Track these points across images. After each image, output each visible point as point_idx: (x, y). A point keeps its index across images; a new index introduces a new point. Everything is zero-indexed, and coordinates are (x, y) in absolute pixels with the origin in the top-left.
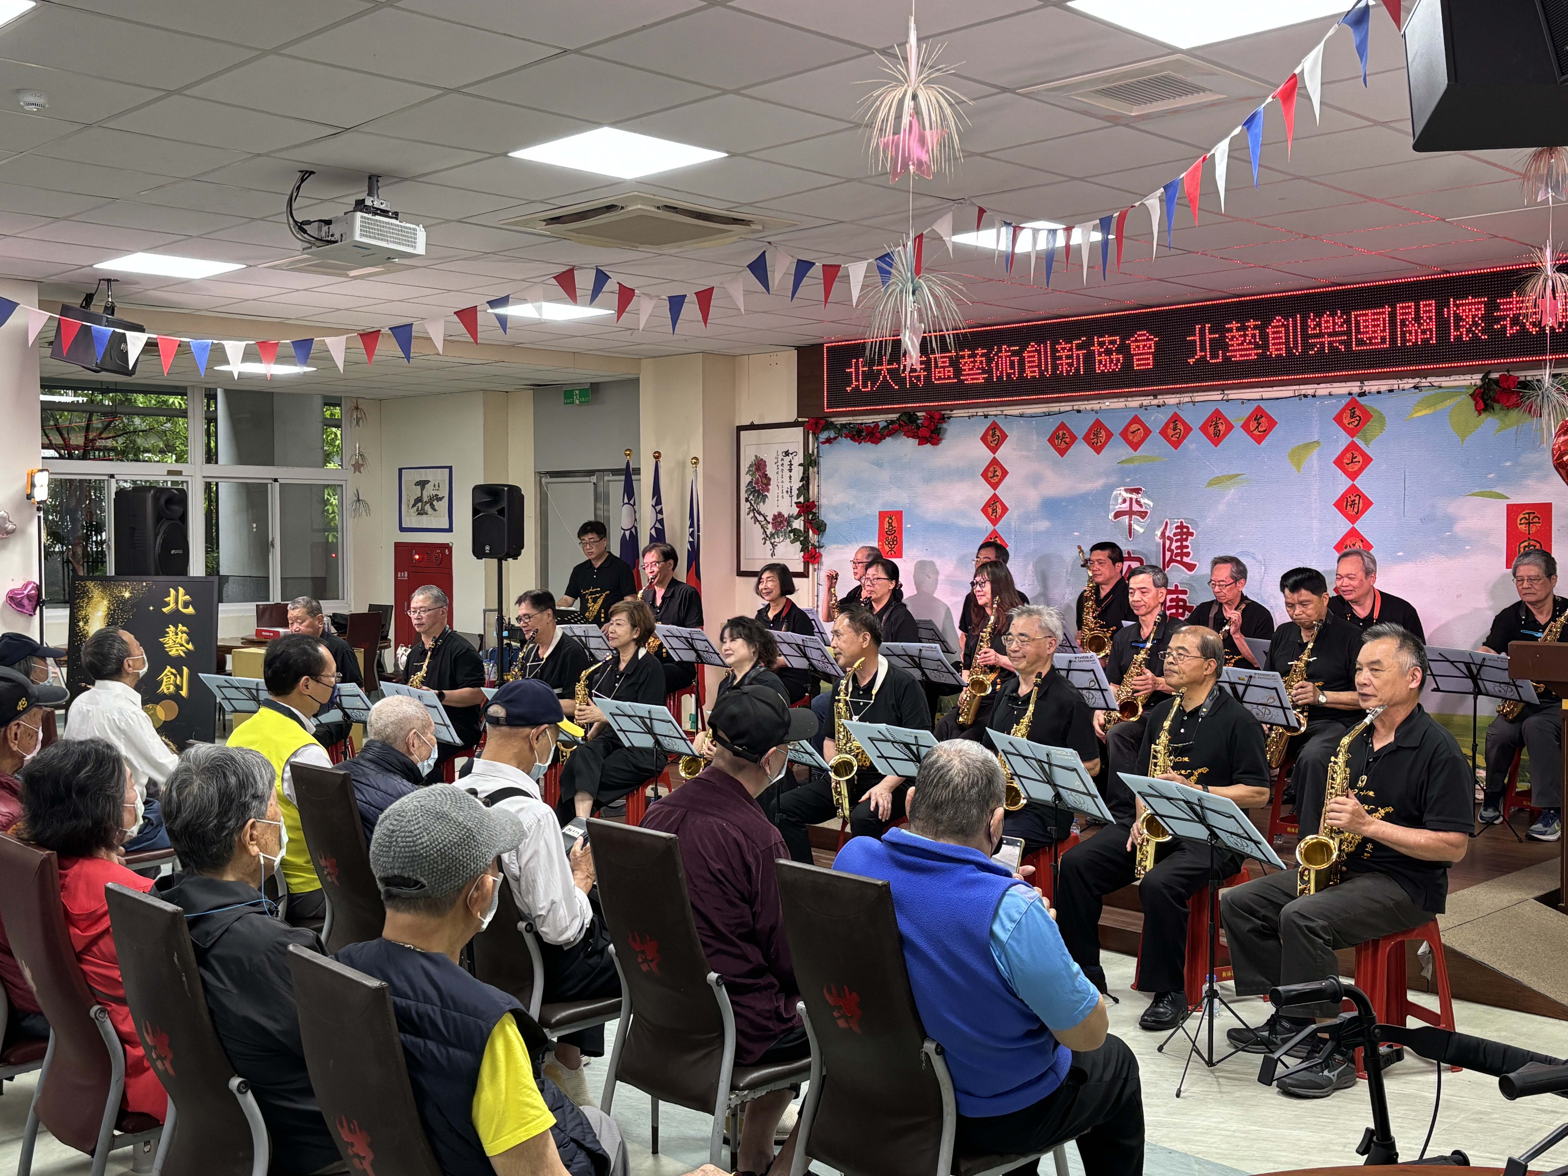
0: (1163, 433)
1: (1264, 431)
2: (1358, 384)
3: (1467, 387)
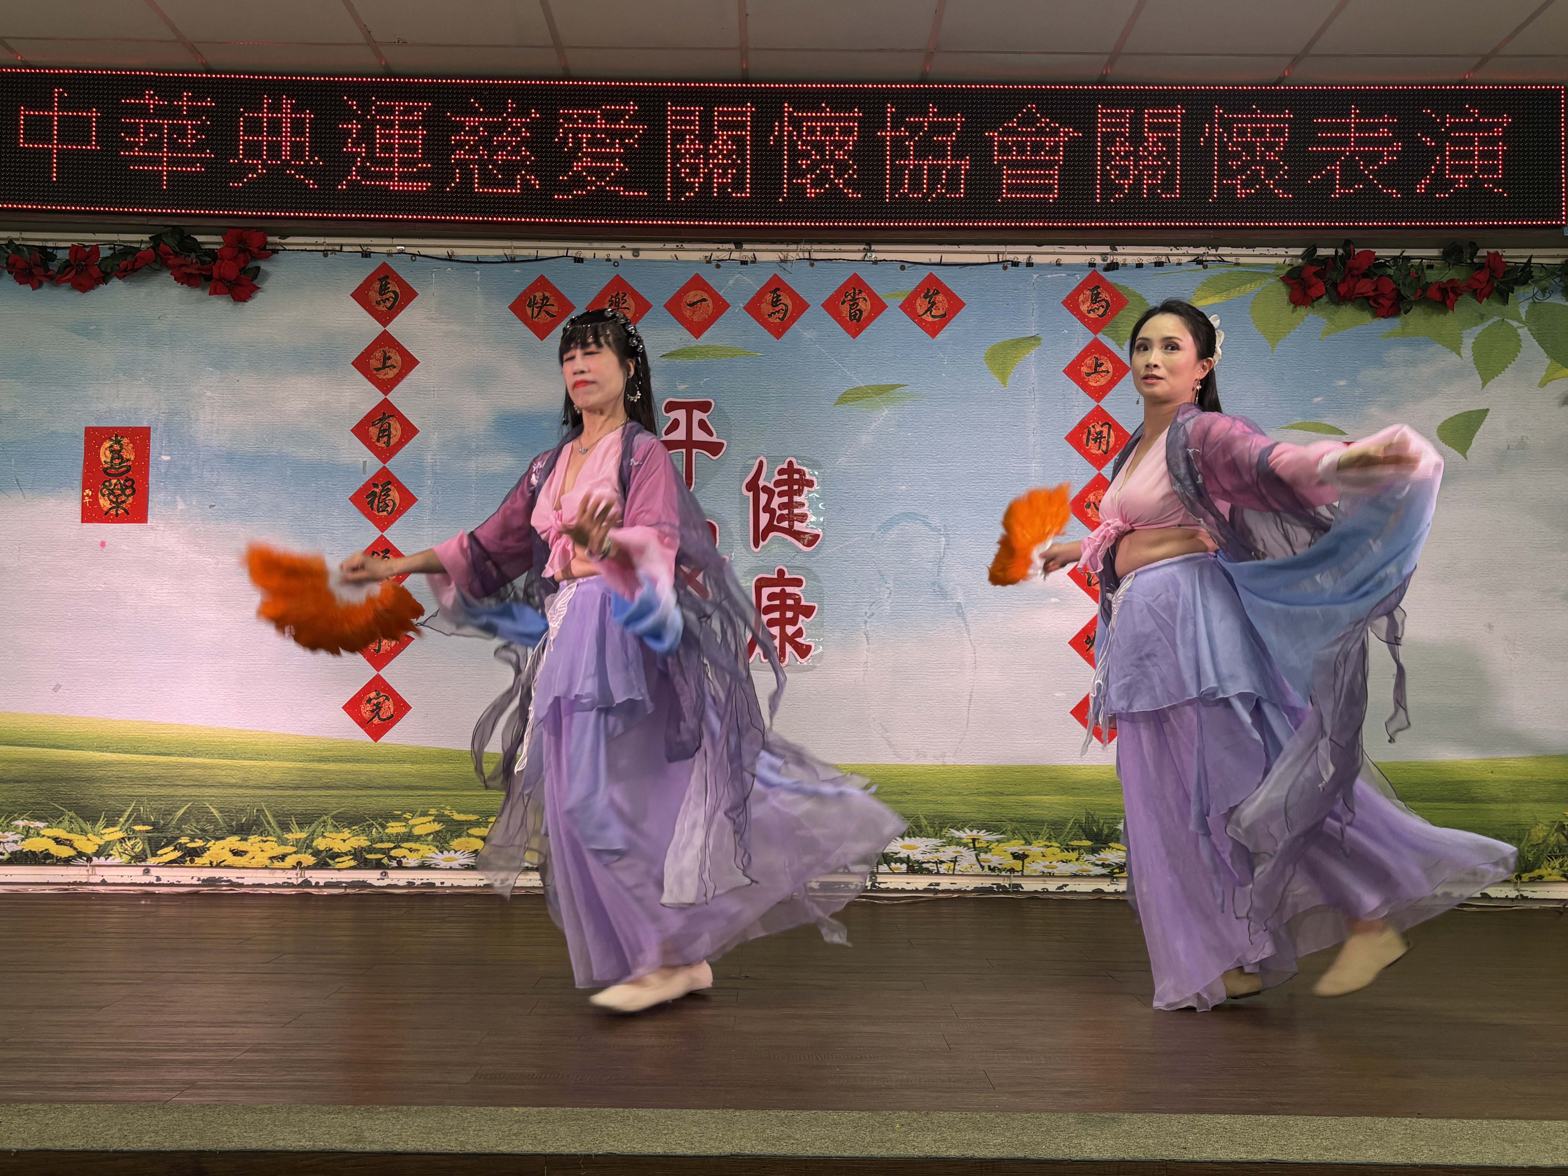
0: (753, 308)
1: (944, 315)
2: (1106, 249)
3: (1277, 267)
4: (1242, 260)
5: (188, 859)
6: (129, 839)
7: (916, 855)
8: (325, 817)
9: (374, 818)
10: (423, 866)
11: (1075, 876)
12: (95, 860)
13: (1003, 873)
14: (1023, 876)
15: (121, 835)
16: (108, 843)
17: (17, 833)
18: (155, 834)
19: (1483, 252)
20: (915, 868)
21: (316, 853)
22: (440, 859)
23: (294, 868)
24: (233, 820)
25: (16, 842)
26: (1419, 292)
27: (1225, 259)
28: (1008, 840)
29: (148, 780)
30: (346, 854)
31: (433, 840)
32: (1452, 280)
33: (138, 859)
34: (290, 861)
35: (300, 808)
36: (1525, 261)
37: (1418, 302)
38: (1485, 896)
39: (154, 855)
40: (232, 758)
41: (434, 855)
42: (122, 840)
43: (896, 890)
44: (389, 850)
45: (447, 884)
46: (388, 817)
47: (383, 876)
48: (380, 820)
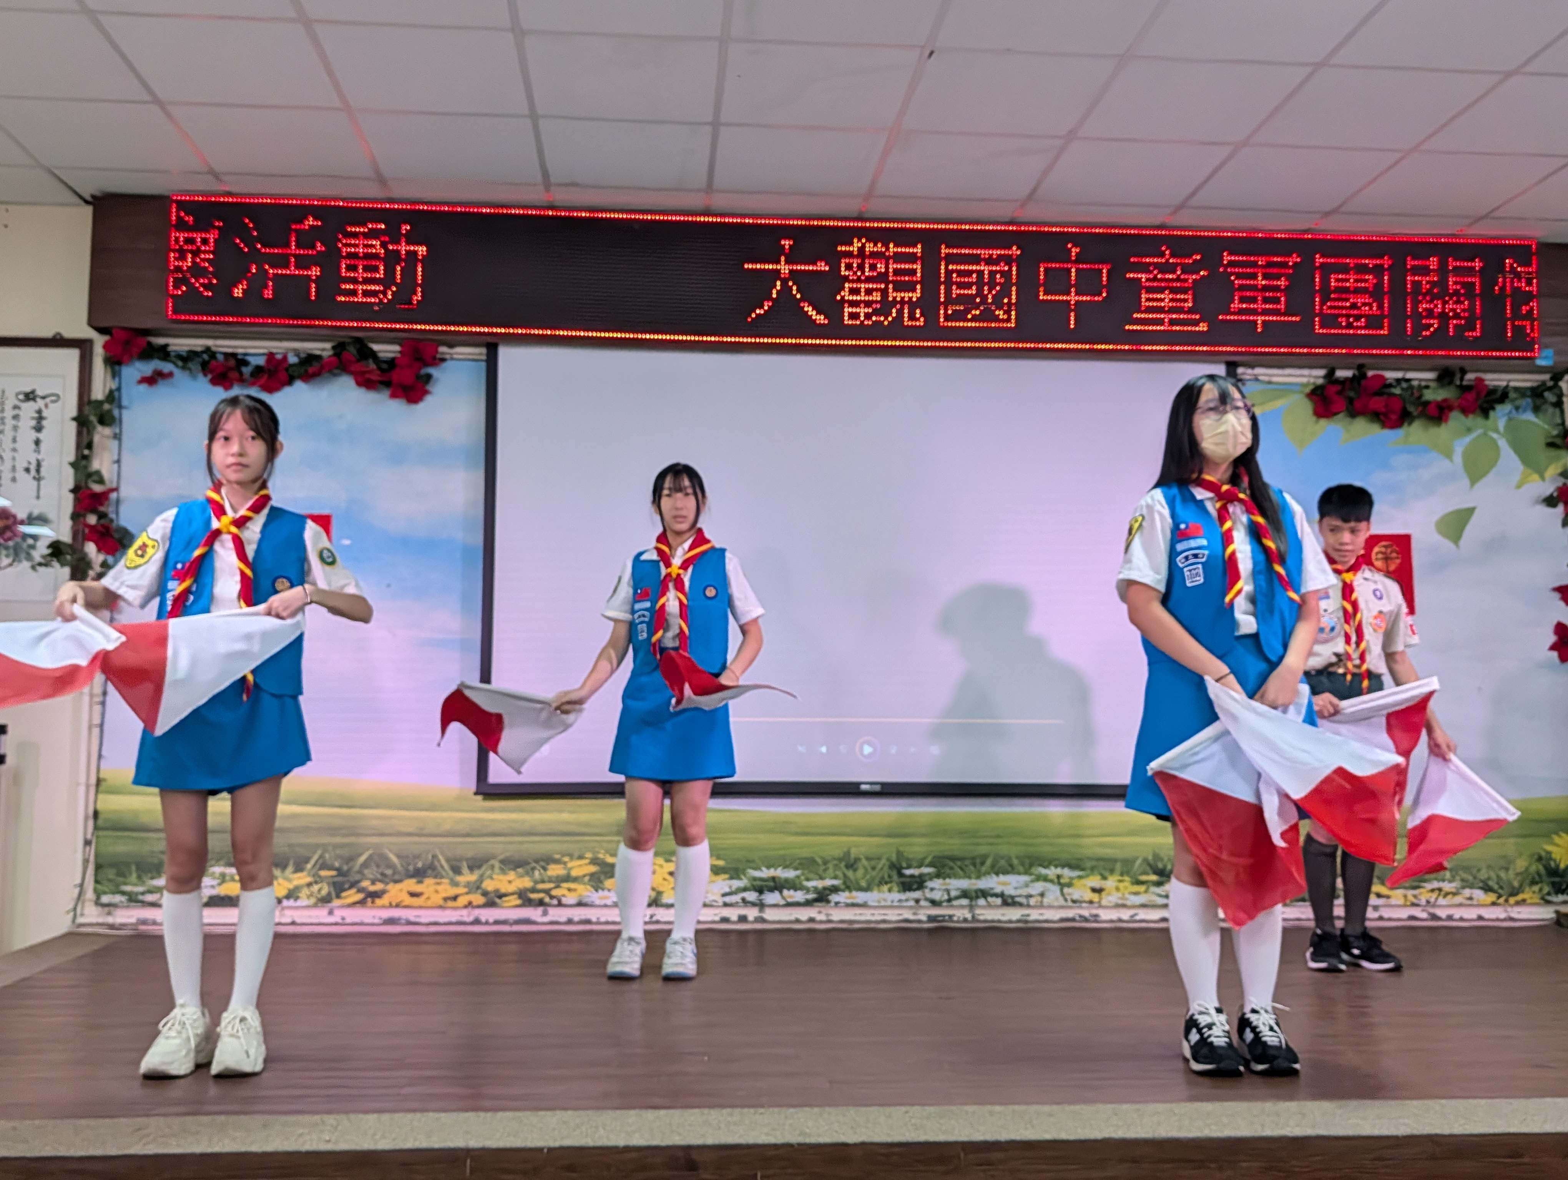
3: (1303, 385)
4: (1275, 379)
5: (369, 900)
6: (316, 882)
7: (1009, 891)
8: (492, 862)
9: (537, 861)
10: (580, 904)
11: (1144, 906)
12: (285, 903)
13: (1084, 905)
14: (1100, 906)
15: (309, 879)
16: (297, 889)
17: (214, 878)
18: (340, 879)
19: (1470, 376)
20: (1008, 901)
21: (485, 894)
22: (595, 897)
23: (466, 907)
24: (409, 864)
25: (213, 887)
26: (1420, 408)
27: (1261, 378)
28: (1087, 876)
29: (333, 830)
30: (512, 894)
31: (590, 880)
32: (1445, 400)
33: (325, 900)
34: (463, 901)
35: (470, 854)
36: (1504, 384)
37: (1418, 417)
38: (1480, 918)
39: (338, 896)
40: (407, 809)
41: (588, 894)
42: (309, 885)
43: (993, 921)
44: (550, 890)
45: (603, 919)
46: (547, 860)
47: (545, 913)
48: (542, 863)
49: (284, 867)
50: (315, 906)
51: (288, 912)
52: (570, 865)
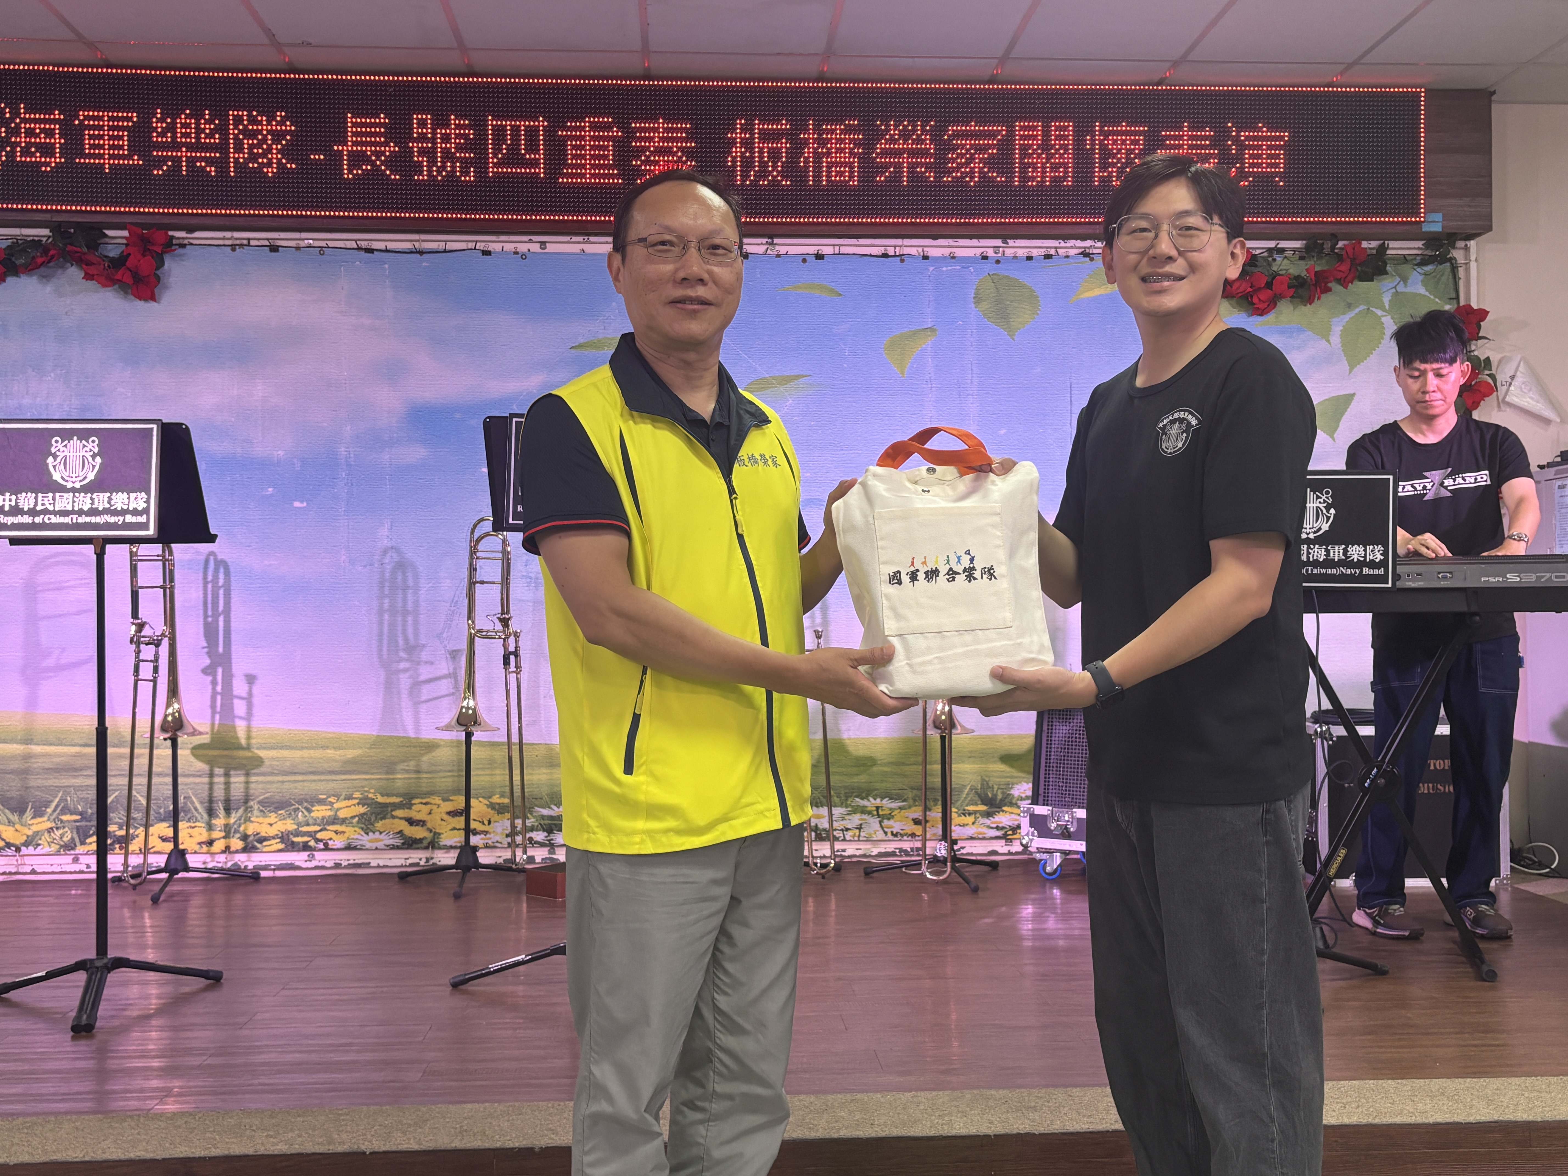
2: (998, 242)
5: (117, 846)
6: (57, 828)
7: (824, 824)
8: (251, 803)
9: (300, 802)
10: (349, 848)
11: (973, 838)
12: (24, 850)
13: (905, 838)
15: (49, 825)
16: (36, 833)
18: (83, 823)
20: (823, 835)
21: (245, 838)
22: (366, 840)
23: (223, 852)
24: (160, 808)
28: (910, 807)
29: (74, 771)
30: (273, 838)
31: (358, 822)
33: (67, 847)
34: (219, 845)
39: (83, 843)
41: (360, 837)
42: (50, 830)
44: (316, 832)
45: (374, 863)
46: (313, 801)
47: (312, 858)
48: (306, 804)
49: (22, 812)
50: (58, 853)
51: (27, 860)
52: (335, 806)
